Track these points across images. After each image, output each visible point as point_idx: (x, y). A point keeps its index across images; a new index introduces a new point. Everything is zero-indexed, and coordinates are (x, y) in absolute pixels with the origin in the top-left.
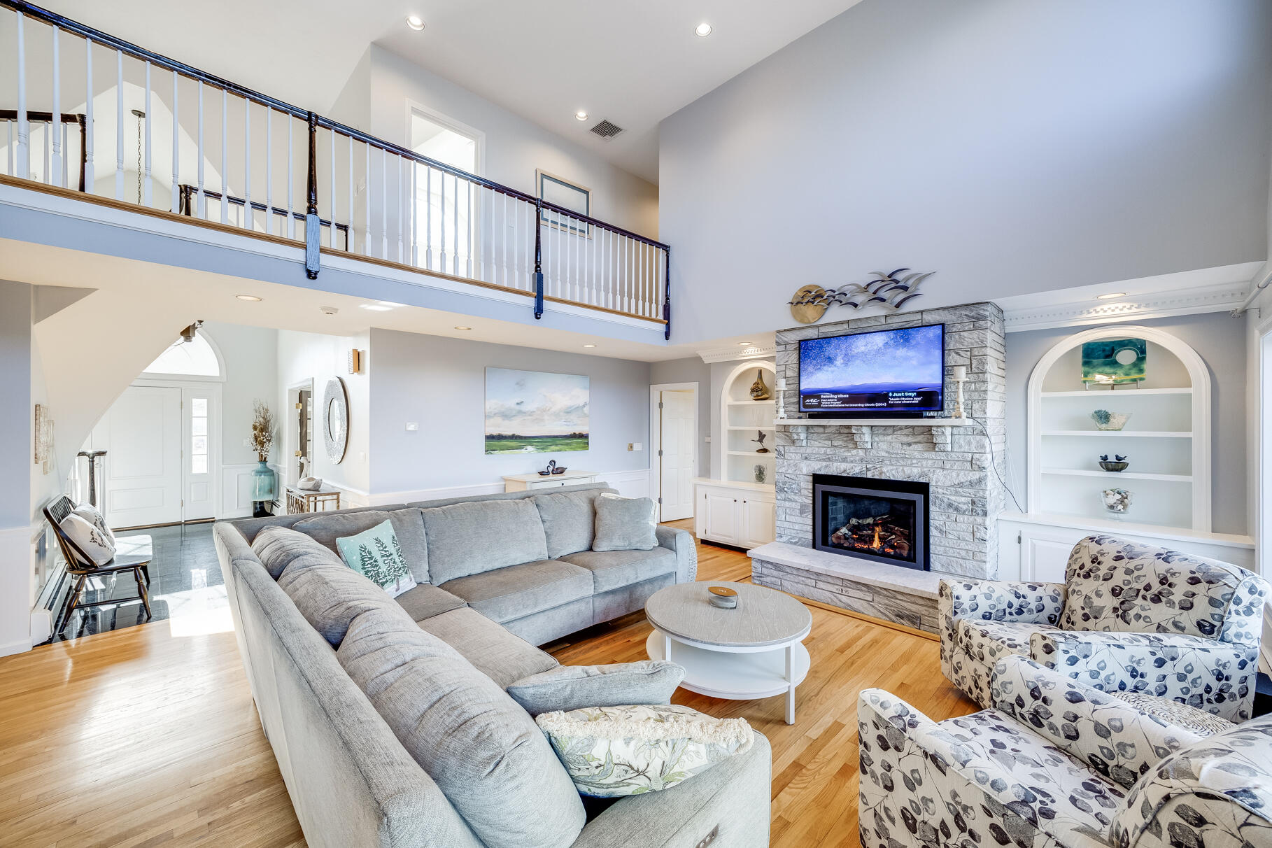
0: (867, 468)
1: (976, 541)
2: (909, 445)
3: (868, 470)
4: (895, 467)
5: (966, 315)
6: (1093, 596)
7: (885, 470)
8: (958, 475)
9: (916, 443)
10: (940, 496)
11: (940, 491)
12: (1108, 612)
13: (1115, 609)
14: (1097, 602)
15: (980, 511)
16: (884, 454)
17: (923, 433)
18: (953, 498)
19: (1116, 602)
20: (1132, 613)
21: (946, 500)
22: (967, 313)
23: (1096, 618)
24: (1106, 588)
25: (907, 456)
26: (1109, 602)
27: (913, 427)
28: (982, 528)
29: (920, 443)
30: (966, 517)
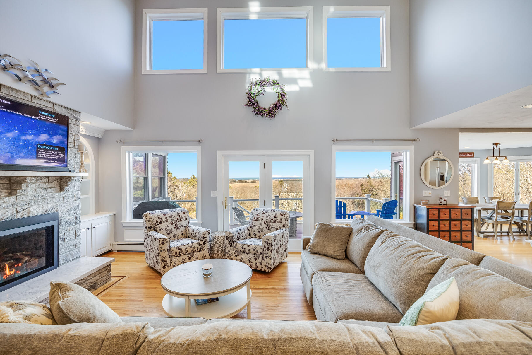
0: (17, 211)
1: (77, 237)
2: (46, 189)
3: (17, 212)
4: (37, 206)
5: (74, 116)
6: (167, 227)
7: (32, 209)
8: (70, 204)
9: (50, 188)
10: (62, 219)
11: (63, 215)
12: (174, 229)
13: (175, 228)
14: (169, 228)
15: (78, 222)
16: (30, 197)
17: (53, 182)
18: (68, 218)
19: (174, 226)
20: (179, 226)
21: (65, 220)
22: (74, 115)
23: (171, 233)
24: (168, 224)
25: (45, 197)
26: (172, 227)
27: (48, 177)
28: (79, 230)
29: (52, 187)
30: (73, 227)
